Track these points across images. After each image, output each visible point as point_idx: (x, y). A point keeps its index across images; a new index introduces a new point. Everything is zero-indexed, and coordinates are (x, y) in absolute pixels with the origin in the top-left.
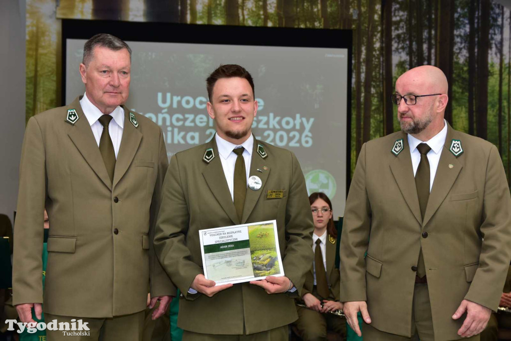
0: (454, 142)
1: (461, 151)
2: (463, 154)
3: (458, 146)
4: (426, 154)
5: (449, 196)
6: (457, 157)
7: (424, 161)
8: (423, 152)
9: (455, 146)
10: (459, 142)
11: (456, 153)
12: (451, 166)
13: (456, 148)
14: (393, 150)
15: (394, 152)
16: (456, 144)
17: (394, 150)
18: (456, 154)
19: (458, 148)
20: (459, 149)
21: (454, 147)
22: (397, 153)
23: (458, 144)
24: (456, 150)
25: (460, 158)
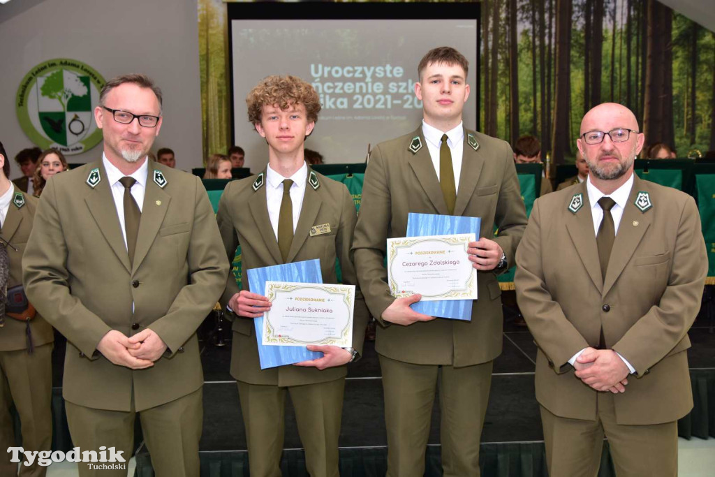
0: (640, 194)
1: (650, 205)
2: (652, 209)
3: (645, 199)
4: (609, 210)
5: (633, 260)
6: (644, 212)
9: (642, 199)
10: (647, 195)
11: (643, 207)
13: (644, 201)
14: (570, 207)
15: (572, 209)
16: (643, 198)
17: (572, 207)
18: (643, 209)
19: (645, 201)
20: (646, 203)
21: (641, 201)
22: (575, 211)
23: (646, 197)
24: (643, 204)
25: (647, 213)
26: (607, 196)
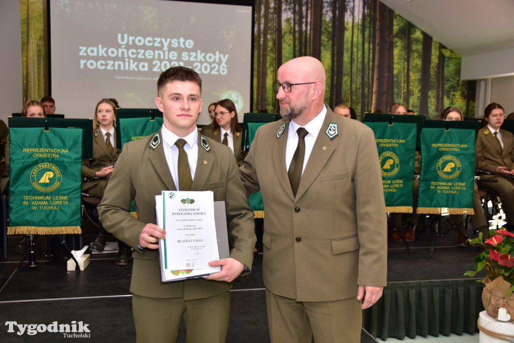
0: (331, 125)
1: (337, 133)
2: (338, 136)
3: (334, 129)
4: (303, 138)
5: (319, 176)
6: (332, 139)
7: (301, 144)
8: (301, 136)
9: (331, 128)
10: (336, 125)
11: (331, 135)
12: (324, 148)
13: (332, 130)
15: (278, 135)
16: (333, 127)
17: (278, 133)
18: (331, 137)
19: (334, 130)
20: (334, 132)
21: (330, 130)
23: (335, 127)
24: (332, 133)
25: (334, 140)
26: (303, 127)
